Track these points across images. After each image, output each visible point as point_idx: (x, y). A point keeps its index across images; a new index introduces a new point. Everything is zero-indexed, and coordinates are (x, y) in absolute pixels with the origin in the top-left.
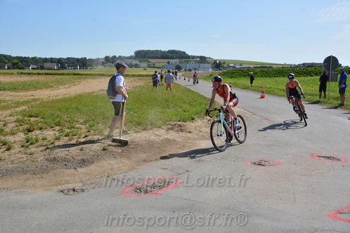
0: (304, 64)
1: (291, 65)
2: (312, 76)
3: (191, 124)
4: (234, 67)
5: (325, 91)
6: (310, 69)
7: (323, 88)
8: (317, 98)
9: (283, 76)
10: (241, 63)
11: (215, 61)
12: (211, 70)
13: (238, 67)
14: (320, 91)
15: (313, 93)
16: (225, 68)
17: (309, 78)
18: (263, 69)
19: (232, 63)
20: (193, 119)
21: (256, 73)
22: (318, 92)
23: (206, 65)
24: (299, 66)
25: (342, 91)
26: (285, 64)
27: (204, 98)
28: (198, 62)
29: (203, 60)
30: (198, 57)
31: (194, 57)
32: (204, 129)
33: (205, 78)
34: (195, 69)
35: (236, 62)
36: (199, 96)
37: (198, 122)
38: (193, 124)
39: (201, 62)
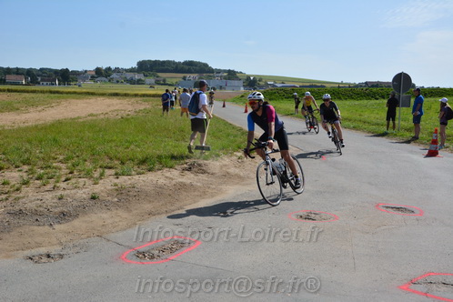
0: (366, 83)
1: (349, 84)
2: (377, 99)
3: (215, 163)
4: (273, 86)
5: (394, 120)
6: (374, 90)
7: (391, 115)
8: (384, 129)
9: (339, 98)
10: (283, 80)
11: (248, 77)
12: (242, 89)
13: (279, 85)
14: (388, 119)
15: (379, 121)
16: (261, 87)
17: (373, 101)
18: (313, 88)
19: (271, 81)
20: (218, 156)
23: (236, 82)
24: (360, 85)
26: (342, 83)
27: (234, 127)
28: (225, 78)
29: (232, 75)
30: (225, 71)
31: (219, 71)
32: (232, 170)
33: (234, 101)
34: (221, 88)
35: (275, 79)
36: (226, 123)
37: (226, 160)
38: (218, 163)
39: (229, 78)
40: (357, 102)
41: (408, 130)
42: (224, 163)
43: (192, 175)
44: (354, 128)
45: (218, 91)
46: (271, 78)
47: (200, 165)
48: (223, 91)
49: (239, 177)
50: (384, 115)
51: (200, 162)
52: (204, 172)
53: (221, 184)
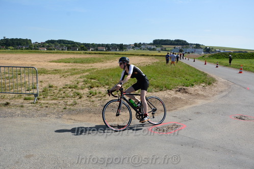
3: (191, 88)
4: (219, 51)
10: (224, 49)
11: (206, 47)
12: (203, 53)
13: (222, 51)
16: (213, 52)
18: (241, 53)
19: (218, 49)
20: (193, 85)
21: (235, 56)
23: (200, 50)
27: (200, 72)
28: (194, 48)
29: (198, 46)
30: (194, 44)
31: (192, 44)
32: (200, 92)
33: (199, 59)
34: (192, 52)
35: (220, 48)
36: (196, 70)
37: (197, 87)
38: (193, 89)
39: (197, 48)
42: (196, 88)
43: (181, 94)
45: (191, 54)
46: (218, 48)
47: (184, 89)
48: (193, 54)
49: (204, 96)
51: (184, 87)
52: (186, 93)
53: (195, 99)
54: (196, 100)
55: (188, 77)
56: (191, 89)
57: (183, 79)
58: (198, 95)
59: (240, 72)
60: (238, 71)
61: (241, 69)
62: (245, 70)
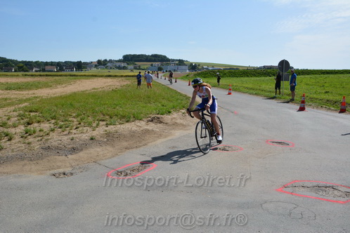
3: (168, 116)
4: (207, 68)
5: (279, 89)
6: (269, 70)
7: (278, 86)
8: (274, 95)
9: (248, 76)
10: (213, 65)
11: (192, 64)
12: (188, 71)
13: (210, 68)
14: (276, 88)
16: (200, 70)
18: (231, 70)
19: (205, 65)
20: (170, 112)
22: (274, 90)
23: (184, 67)
24: (260, 68)
25: (293, 88)
26: (249, 67)
27: (181, 95)
28: (177, 64)
29: (181, 62)
30: (177, 60)
31: (173, 60)
32: (179, 121)
33: (182, 78)
35: (208, 65)
36: (176, 92)
37: (175, 115)
38: (170, 117)
39: (180, 65)
40: (258, 78)
41: (288, 95)
42: (174, 116)
43: (153, 125)
44: (256, 94)
47: (158, 118)
50: (274, 86)
51: (158, 116)
52: (161, 122)
53: (171, 130)
54: (173, 131)
55: (164, 102)
56: (167, 118)
57: (160, 105)
58: (175, 124)
59: (229, 94)
60: (227, 92)
61: (230, 90)
62: (235, 90)
